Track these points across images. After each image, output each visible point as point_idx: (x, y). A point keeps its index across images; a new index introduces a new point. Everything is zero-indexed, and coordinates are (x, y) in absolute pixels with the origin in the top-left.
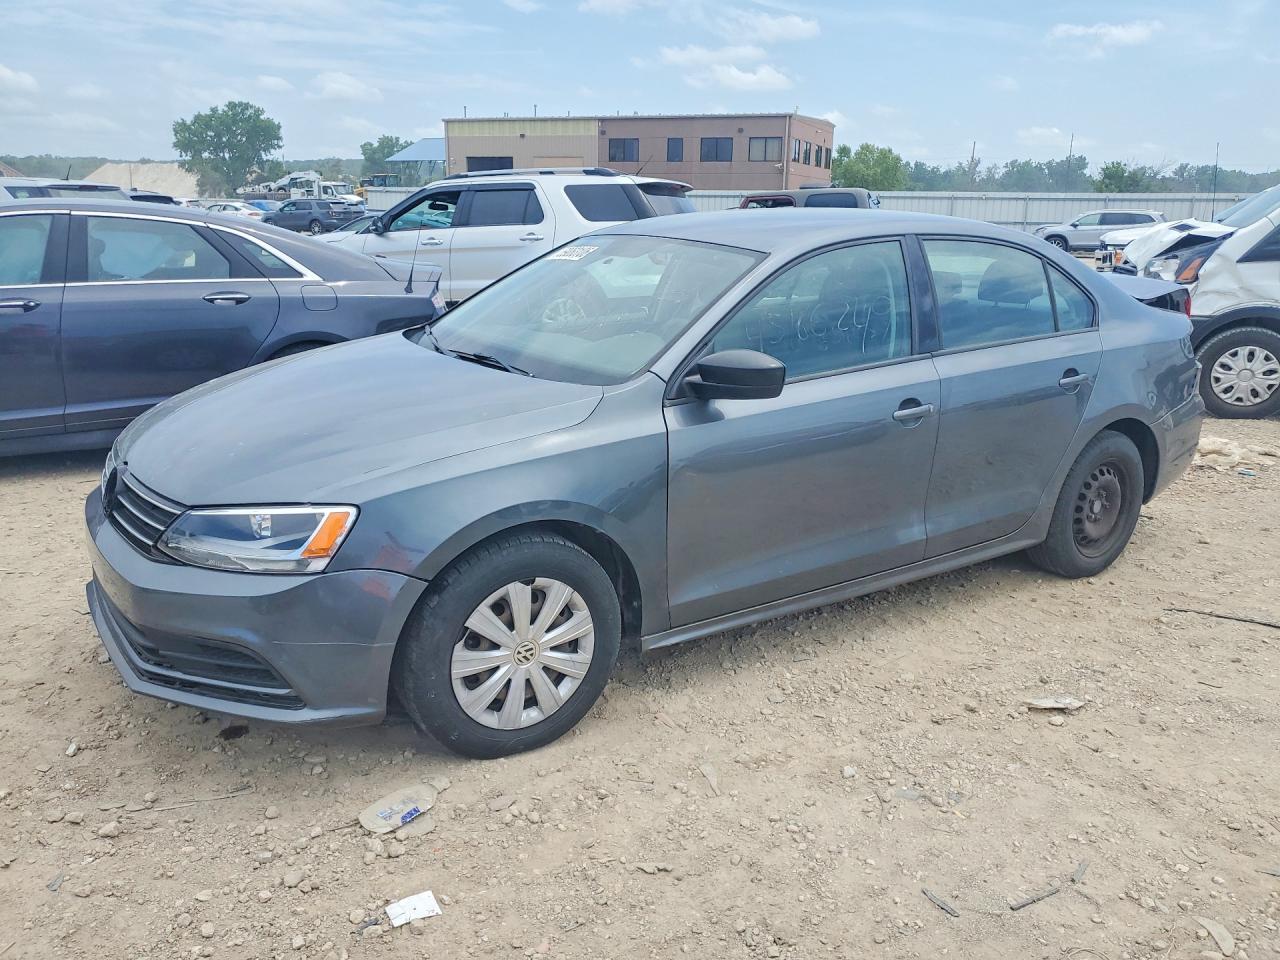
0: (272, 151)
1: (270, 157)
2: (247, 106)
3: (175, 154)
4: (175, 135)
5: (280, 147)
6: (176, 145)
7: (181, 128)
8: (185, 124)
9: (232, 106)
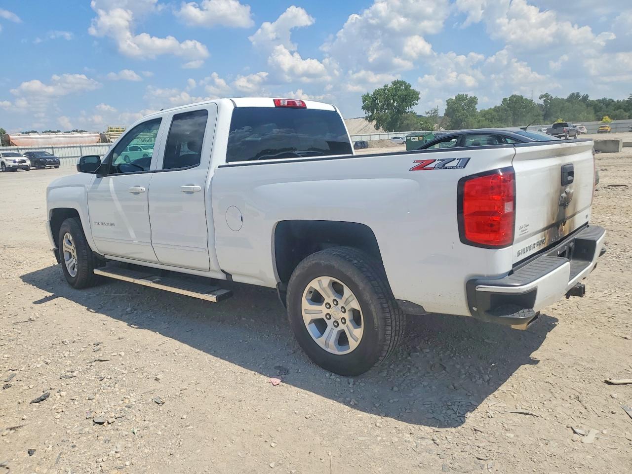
0: (412, 107)
1: (410, 110)
2: (402, 83)
3: (363, 113)
4: (363, 102)
5: (416, 104)
6: (363, 108)
7: (365, 98)
8: (368, 95)
9: (395, 83)
